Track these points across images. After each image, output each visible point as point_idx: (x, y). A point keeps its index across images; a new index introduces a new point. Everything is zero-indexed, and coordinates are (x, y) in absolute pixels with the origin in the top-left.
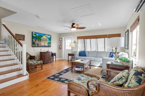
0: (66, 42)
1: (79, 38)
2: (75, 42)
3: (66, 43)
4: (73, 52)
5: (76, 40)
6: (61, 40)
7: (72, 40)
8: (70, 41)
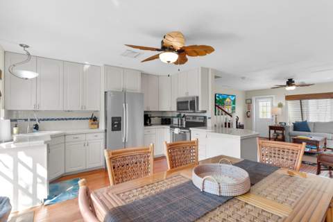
0: (258, 104)
1: (288, 98)
2: (280, 105)
3: (258, 106)
4: (278, 123)
5: (283, 101)
6: (249, 101)
7: (274, 101)
8: (269, 103)
